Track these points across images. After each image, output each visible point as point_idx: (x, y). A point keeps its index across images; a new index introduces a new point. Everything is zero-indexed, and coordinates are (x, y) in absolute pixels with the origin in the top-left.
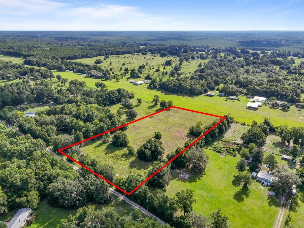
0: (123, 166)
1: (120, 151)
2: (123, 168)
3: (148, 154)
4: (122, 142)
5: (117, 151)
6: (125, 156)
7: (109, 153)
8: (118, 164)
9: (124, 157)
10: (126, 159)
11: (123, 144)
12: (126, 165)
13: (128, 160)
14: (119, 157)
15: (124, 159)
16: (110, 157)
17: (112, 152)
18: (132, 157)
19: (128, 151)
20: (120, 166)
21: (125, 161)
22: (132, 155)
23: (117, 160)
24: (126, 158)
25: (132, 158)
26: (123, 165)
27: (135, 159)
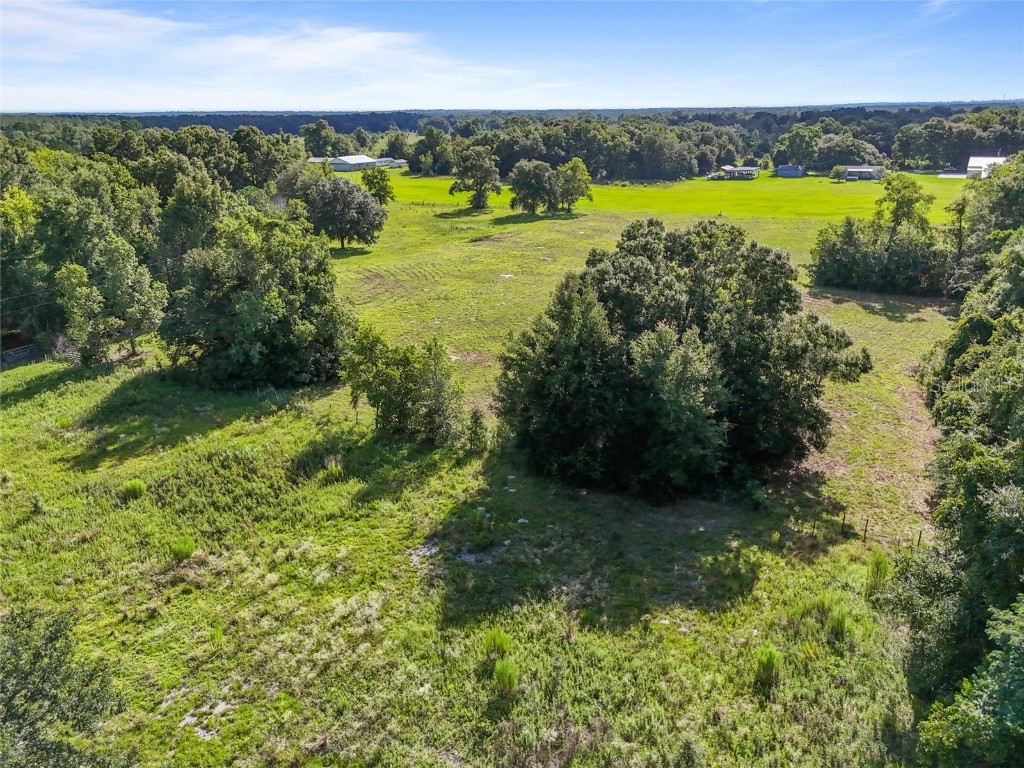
0: (338, 605)
1: (266, 422)
2: (339, 643)
3: (685, 382)
4: (285, 324)
5: (238, 424)
6: (334, 466)
7: (127, 452)
8: (251, 577)
9: (329, 481)
10: (363, 498)
11: (291, 349)
12: (372, 579)
13: (385, 505)
14: (258, 486)
15: (337, 497)
16: (132, 494)
17: (172, 440)
18: (433, 467)
19: (374, 401)
20: (285, 604)
21: (349, 528)
22: (430, 444)
23: (225, 520)
24: (355, 486)
25: (434, 483)
26: (322, 575)
27: (480, 483)
